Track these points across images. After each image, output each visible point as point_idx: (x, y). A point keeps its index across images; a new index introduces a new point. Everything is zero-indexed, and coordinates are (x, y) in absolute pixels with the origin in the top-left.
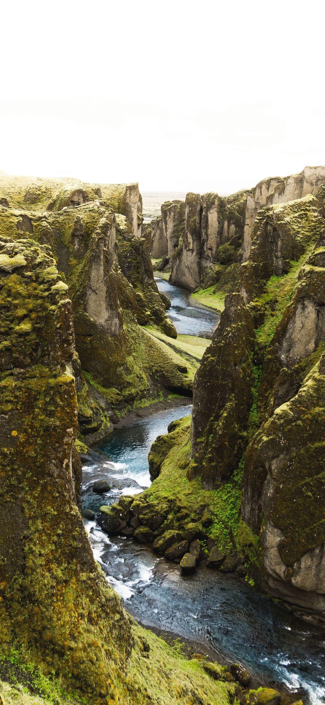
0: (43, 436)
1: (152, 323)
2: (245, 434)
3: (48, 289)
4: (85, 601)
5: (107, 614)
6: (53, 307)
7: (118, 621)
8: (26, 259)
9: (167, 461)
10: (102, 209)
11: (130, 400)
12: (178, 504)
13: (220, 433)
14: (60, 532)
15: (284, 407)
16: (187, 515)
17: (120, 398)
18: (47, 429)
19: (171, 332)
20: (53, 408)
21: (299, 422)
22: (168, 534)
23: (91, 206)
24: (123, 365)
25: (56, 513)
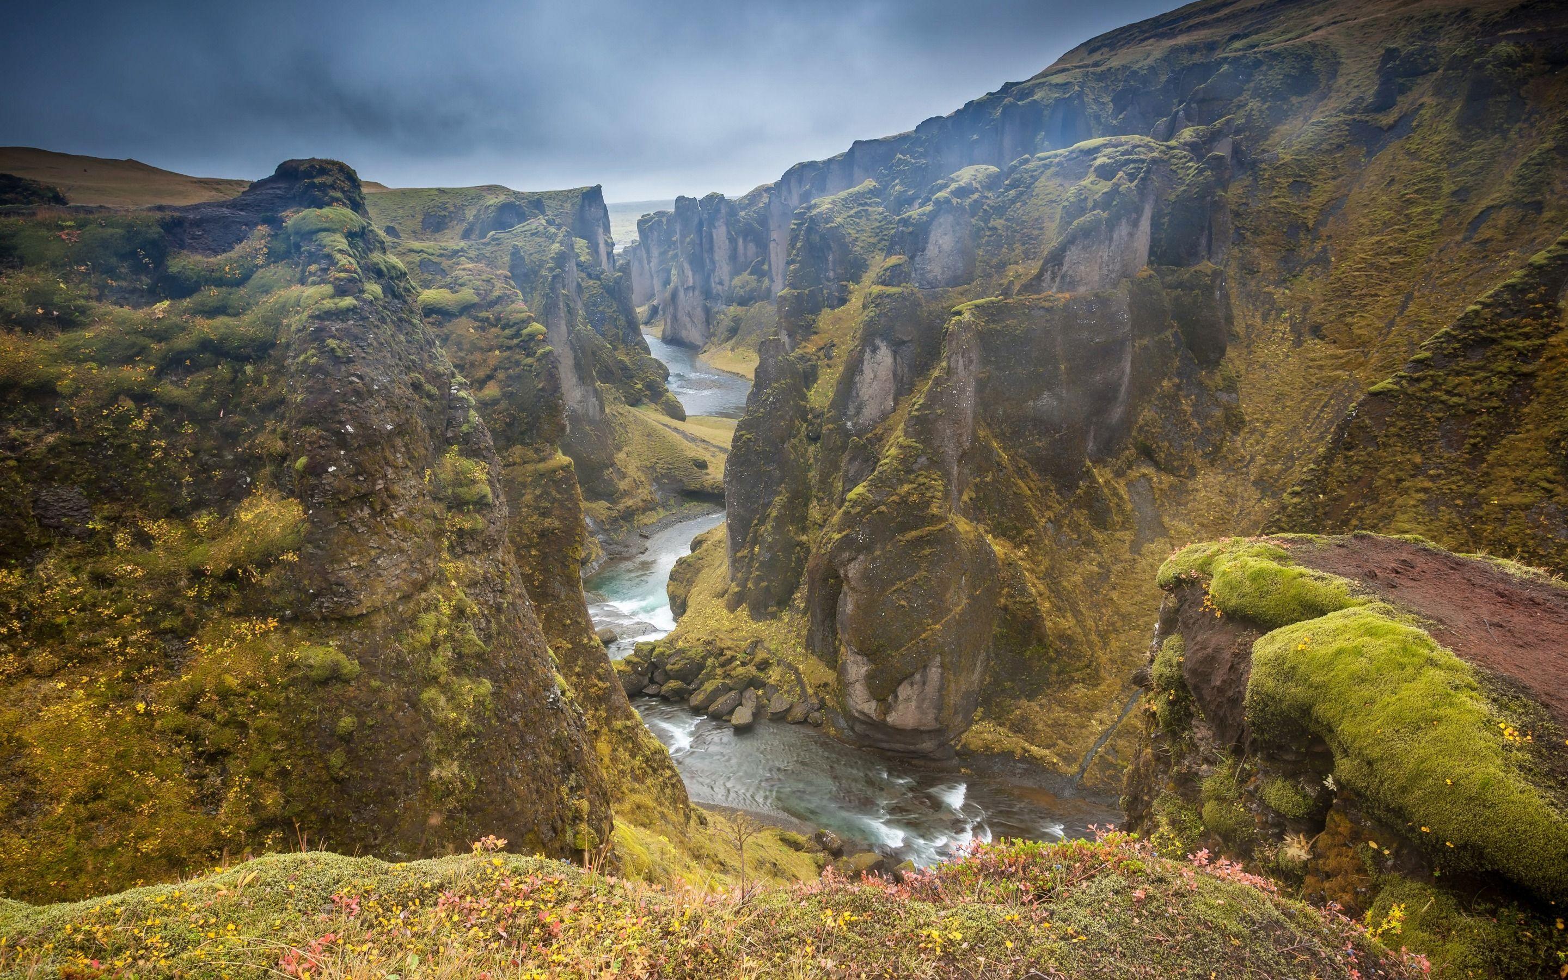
0: (538, 544)
1: (645, 400)
2: (804, 538)
3: (517, 334)
4: (623, 755)
5: (655, 771)
6: (529, 360)
7: (669, 778)
8: (478, 294)
9: (695, 591)
10: (553, 230)
11: (628, 515)
12: (718, 644)
13: (770, 539)
14: (577, 669)
15: (860, 489)
16: (733, 658)
17: (615, 514)
18: (543, 534)
19: (676, 412)
20: (548, 505)
21: (883, 508)
22: (709, 686)
23: (534, 226)
24: (612, 465)
25: (570, 646)
